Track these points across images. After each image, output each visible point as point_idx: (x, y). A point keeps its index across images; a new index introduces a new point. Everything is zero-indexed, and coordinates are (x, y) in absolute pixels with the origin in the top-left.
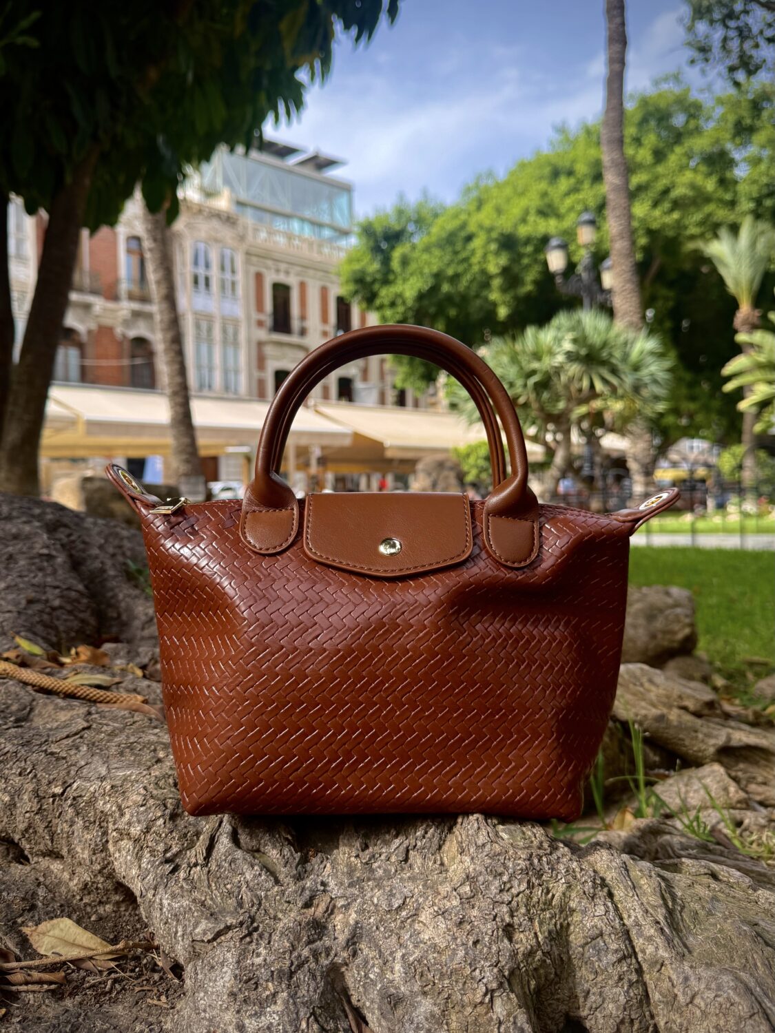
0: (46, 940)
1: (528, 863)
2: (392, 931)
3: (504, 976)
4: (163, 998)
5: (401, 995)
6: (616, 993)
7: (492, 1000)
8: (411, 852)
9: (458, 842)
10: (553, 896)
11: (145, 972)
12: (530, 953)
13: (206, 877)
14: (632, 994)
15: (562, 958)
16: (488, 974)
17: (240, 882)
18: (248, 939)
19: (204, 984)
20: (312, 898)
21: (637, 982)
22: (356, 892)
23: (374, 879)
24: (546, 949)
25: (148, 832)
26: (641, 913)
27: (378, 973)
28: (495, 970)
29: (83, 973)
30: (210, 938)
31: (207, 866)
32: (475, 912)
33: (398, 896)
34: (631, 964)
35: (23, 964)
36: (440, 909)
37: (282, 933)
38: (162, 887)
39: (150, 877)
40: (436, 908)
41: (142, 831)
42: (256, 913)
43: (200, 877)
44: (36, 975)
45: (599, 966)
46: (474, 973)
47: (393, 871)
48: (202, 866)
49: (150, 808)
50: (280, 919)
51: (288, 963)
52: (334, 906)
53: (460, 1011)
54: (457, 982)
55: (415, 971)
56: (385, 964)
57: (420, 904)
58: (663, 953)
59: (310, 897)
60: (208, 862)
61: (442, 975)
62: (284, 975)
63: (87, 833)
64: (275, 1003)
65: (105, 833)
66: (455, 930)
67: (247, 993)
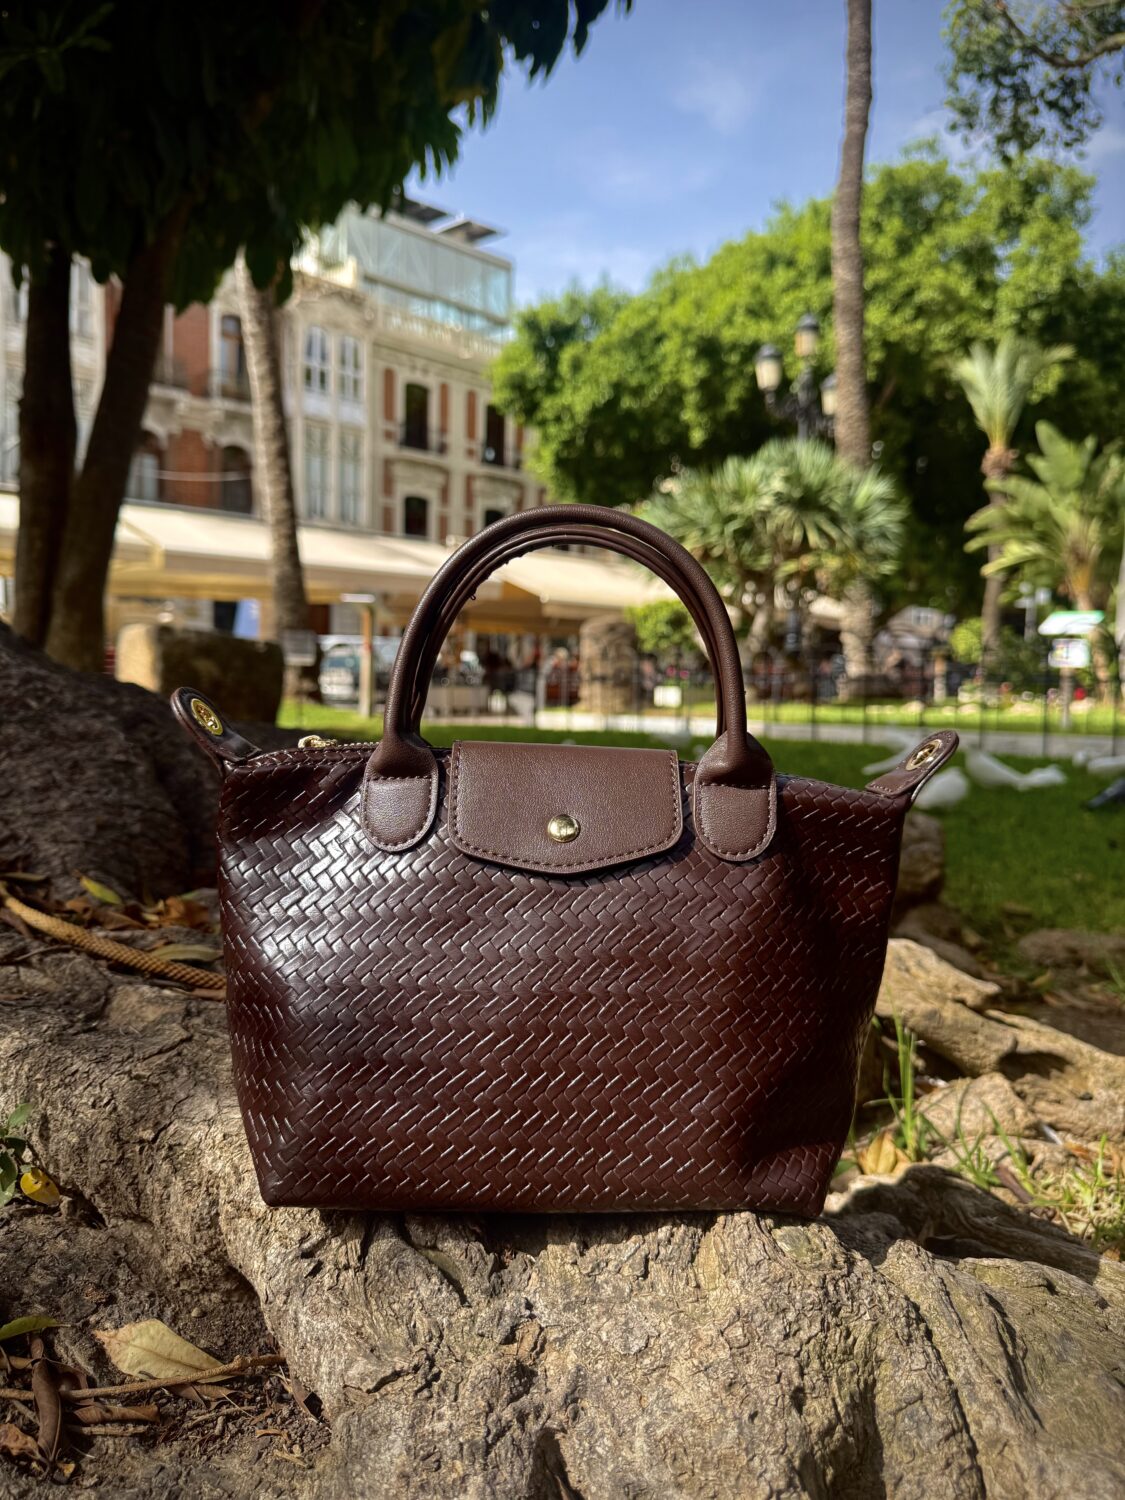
0: (130, 1351)
1: (821, 1292)
2: (629, 1387)
3: (793, 1468)
4: (296, 1448)
5: (644, 1485)
6: (941, 1484)
8: (651, 1263)
9: (719, 1254)
10: (855, 1340)
11: (269, 1402)
12: (829, 1431)
13: (362, 1290)
14: (963, 1486)
15: (866, 1431)
16: (772, 1466)
17: (411, 1300)
18: (425, 1393)
19: (362, 1453)
20: (514, 1329)
21: (970, 1467)
22: (575, 1319)
23: (601, 1301)
24: (848, 1421)
26: (974, 1365)
27: (610, 1448)
28: (782, 1460)
29: (182, 1405)
30: (371, 1387)
31: (363, 1269)
32: (751, 1369)
33: (637, 1332)
34: (962, 1442)
35: (98, 1391)
36: (701, 1363)
37: (474, 1386)
38: (298, 1294)
39: (280, 1276)
40: (696, 1362)
42: (436, 1351)
43: (353, 1288)
44: (118, 1409)
45: (918, 1444)
46: (752, 1464)
47: (627, 1290)
48: (357, 1270)
50: (470, 1362)
51: (483, 1431)
52: (545, 1341)
54: (727, 1474)
55: (665, 1451)
56: (620, 1435)
57: (671, 1351)
58: (1007, 1428)
59: (512, 1328)
60: (364, 1263)
61: (705, 1462)
62: (478, 1449)
63: (190, 1201)
64: (465, 1491)
65: (215, 1203)
66: (724, 1395)
67: (424, 1477)
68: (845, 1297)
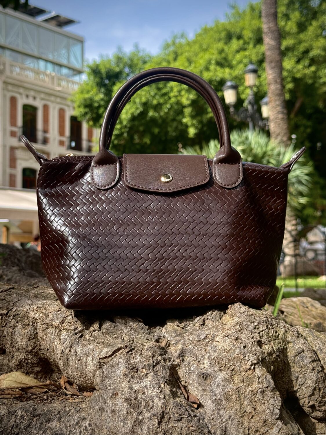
0: (5, 382)
2: (201, 348)
3: (259, 360)
5: (209, 373)
6: (311, 375)
7: (254, 368)
8: (206, 321)
10: (279, 334)
12: (270, 354)
13: (102, 334)
14: (319, 376)
15: (284, 361)
16: (252, 358)
17: (121, 333)
18: (130, 352)
19: (108, 375)
21: (321, 371)
22: (180, 338)
23: (189, 332)
24: (278, 354)
25: (63, 323)
26: (322, 344)
27: (196, 367)
28: (255, 357)
29: (29, 395)
30: (110, 354)
31: (101, 331)
32: (243, 335)
33: (203, 335)
34: (318, 364)
36: (226, 334)
37: (147, 349)
38: (76, 344)
39: (67, 342)
40: (224, 334)
41: (60, 322)
42: (132, 344)
43: (98, 335)
45: (303, 364)
46: (245, 358)
47: (198, 329)
48: (98, 331)
49: (63, 312)
50: (145, 346)
51: (152, 361)
52: (170, 344)
53: (239, 374)
54: (237, 362)
55: (215, 361)
56: (199, 362)
57: (215, 335)
59: (158, 339)
60: (101, 329)
61: (229, 360)
62: (151, 366)
63: (25, 330)
64: (147, 378)
65: (36, 329)
66: (234, 342)
67: (133, 374)
68: (275, 323)
